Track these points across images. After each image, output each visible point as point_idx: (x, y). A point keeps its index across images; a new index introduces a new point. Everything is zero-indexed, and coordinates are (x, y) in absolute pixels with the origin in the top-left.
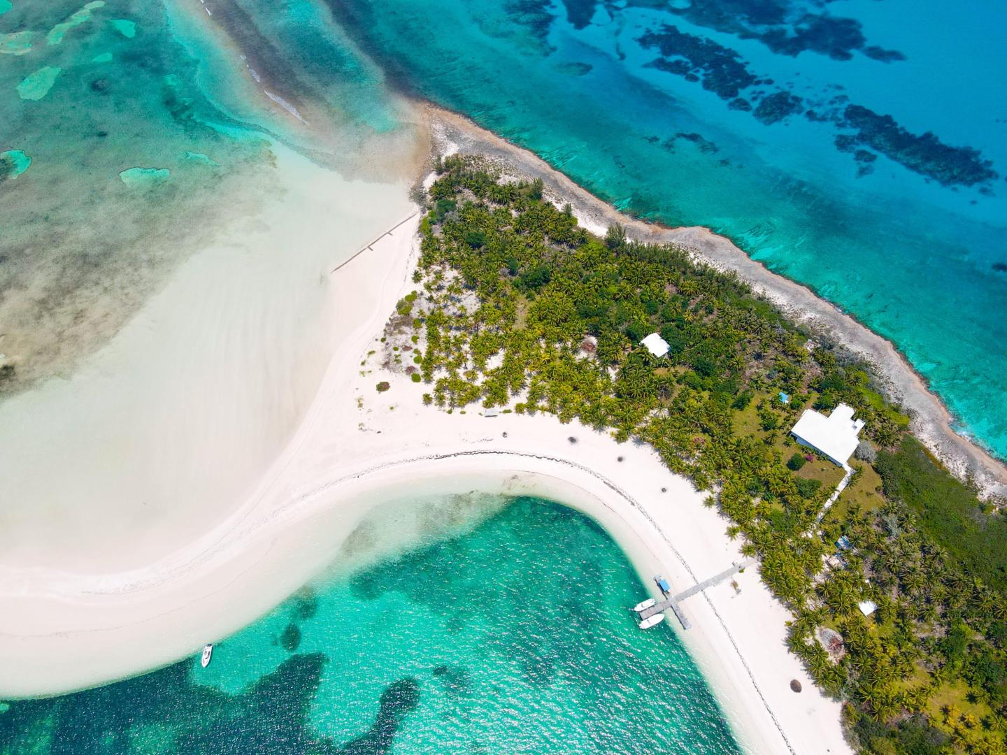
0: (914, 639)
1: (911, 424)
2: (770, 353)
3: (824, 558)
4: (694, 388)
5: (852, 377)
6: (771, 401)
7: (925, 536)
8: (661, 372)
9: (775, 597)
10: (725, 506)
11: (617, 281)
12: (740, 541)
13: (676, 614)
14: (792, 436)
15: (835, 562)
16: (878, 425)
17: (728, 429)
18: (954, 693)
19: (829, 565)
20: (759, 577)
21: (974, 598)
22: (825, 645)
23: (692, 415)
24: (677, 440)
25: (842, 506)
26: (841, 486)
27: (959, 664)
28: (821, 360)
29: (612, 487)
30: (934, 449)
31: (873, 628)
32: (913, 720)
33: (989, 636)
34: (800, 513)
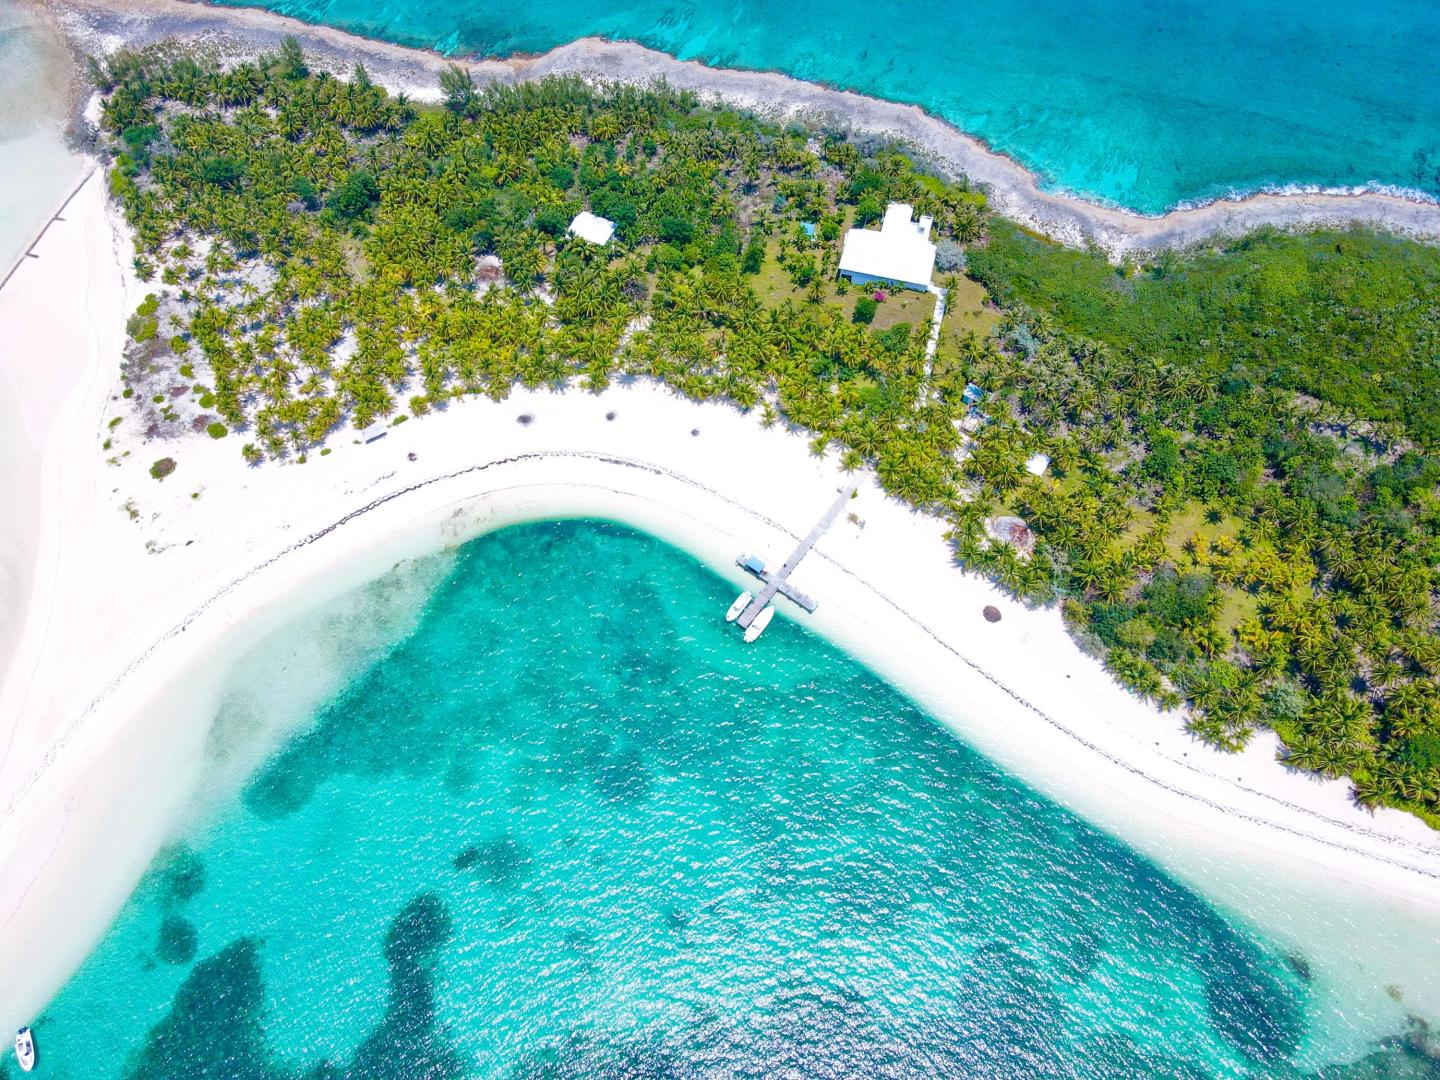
0: (1112, 477)
1: (989, 202)
2: (765, 177)
3: (956, 424)
4: (678, 269)
5: (889, 165)
6: (795, 243)
7: (1069, 337)
8: (616, 265)
9: (915, 510)
10: (792, 417)
11: (489, 157)
12: (835, 455)
13: (789, 598)
14: (844, 276)
15: (972, 423)
16: (951, 218)
17: (749, 302)
18: (1189, 521)
19: (966, 431)
20: (881, 492)
21: (1161, 388)
22: (1004, 538)
23: (690, 305)
24: (683, 349)
25: (950, 344)
26: (938, 317)
27: (1179, 479)
28: (837, 160)
29: (617, 462)
30: (1031, 224)
31: (1057, 487)
32: (1157, 577)
33: (1198, 429)
34: (898, 377)
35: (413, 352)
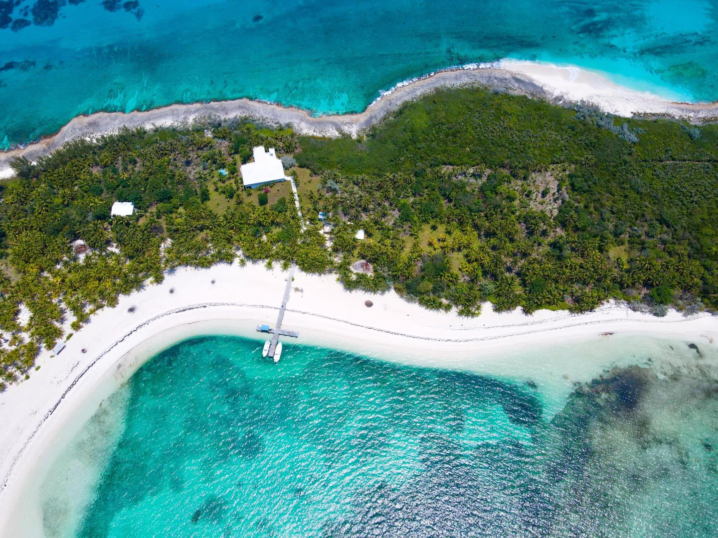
0: (390, 228)
1: (294, 130)
2: (193, 155)
3: (321, 232)
4: (171, 212)
5: (245, 131)
6: (219, 180)
7: (351, 177)
8: (142, 222)
9: (320, 274)
10: (252, 256)
11: (55, 194)
12: (277, 266)
13: (285, 335)
14: (247, 187)
15: (327, 229)
16: (281, 144)
17: (212, 216)
18: (426, 234)
19: (326, 233)
20: (304, 273)
21: (394, 184)
22: (361, 271)
23: (185, 227)
24: (191, 248)
25: (304, 199)
26: (294, 190)
27: (416, 218)
28: (222, 136)
29: (184, 310)
30: (315, 134)
31: (371, 241)
32: (424, 262)
33: (414, 195)
34: (289, 222)
35: (60, 301)
